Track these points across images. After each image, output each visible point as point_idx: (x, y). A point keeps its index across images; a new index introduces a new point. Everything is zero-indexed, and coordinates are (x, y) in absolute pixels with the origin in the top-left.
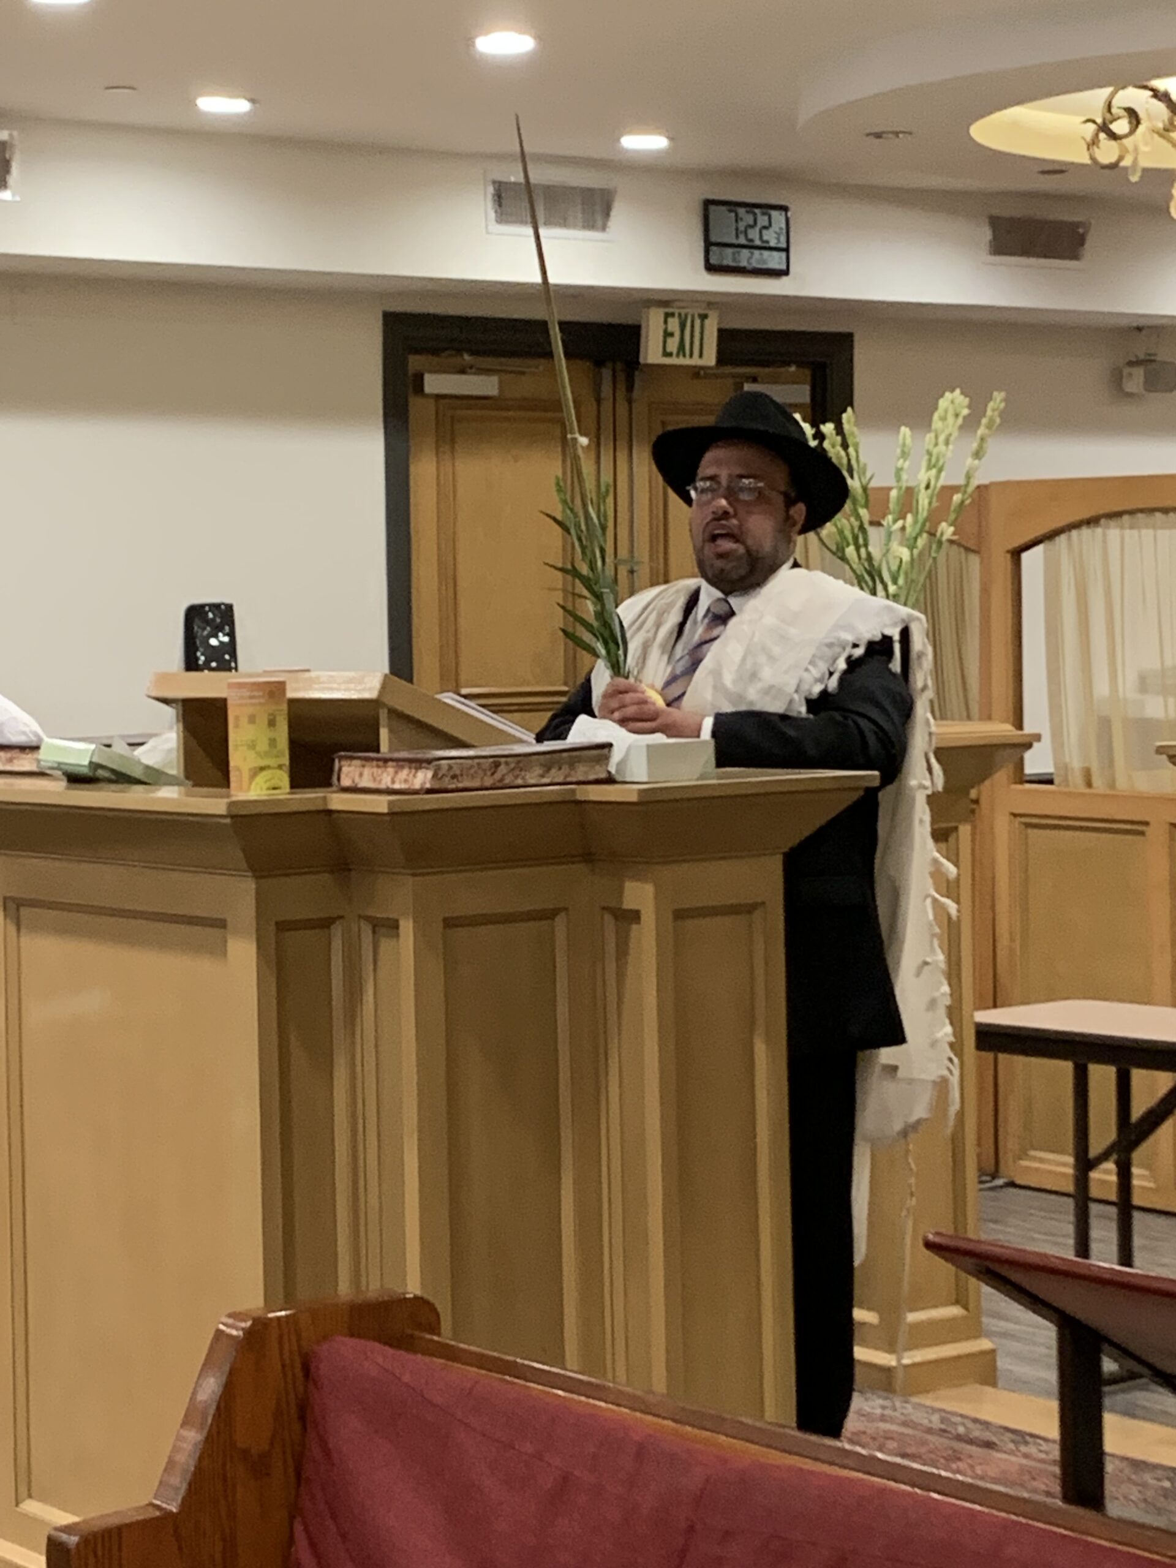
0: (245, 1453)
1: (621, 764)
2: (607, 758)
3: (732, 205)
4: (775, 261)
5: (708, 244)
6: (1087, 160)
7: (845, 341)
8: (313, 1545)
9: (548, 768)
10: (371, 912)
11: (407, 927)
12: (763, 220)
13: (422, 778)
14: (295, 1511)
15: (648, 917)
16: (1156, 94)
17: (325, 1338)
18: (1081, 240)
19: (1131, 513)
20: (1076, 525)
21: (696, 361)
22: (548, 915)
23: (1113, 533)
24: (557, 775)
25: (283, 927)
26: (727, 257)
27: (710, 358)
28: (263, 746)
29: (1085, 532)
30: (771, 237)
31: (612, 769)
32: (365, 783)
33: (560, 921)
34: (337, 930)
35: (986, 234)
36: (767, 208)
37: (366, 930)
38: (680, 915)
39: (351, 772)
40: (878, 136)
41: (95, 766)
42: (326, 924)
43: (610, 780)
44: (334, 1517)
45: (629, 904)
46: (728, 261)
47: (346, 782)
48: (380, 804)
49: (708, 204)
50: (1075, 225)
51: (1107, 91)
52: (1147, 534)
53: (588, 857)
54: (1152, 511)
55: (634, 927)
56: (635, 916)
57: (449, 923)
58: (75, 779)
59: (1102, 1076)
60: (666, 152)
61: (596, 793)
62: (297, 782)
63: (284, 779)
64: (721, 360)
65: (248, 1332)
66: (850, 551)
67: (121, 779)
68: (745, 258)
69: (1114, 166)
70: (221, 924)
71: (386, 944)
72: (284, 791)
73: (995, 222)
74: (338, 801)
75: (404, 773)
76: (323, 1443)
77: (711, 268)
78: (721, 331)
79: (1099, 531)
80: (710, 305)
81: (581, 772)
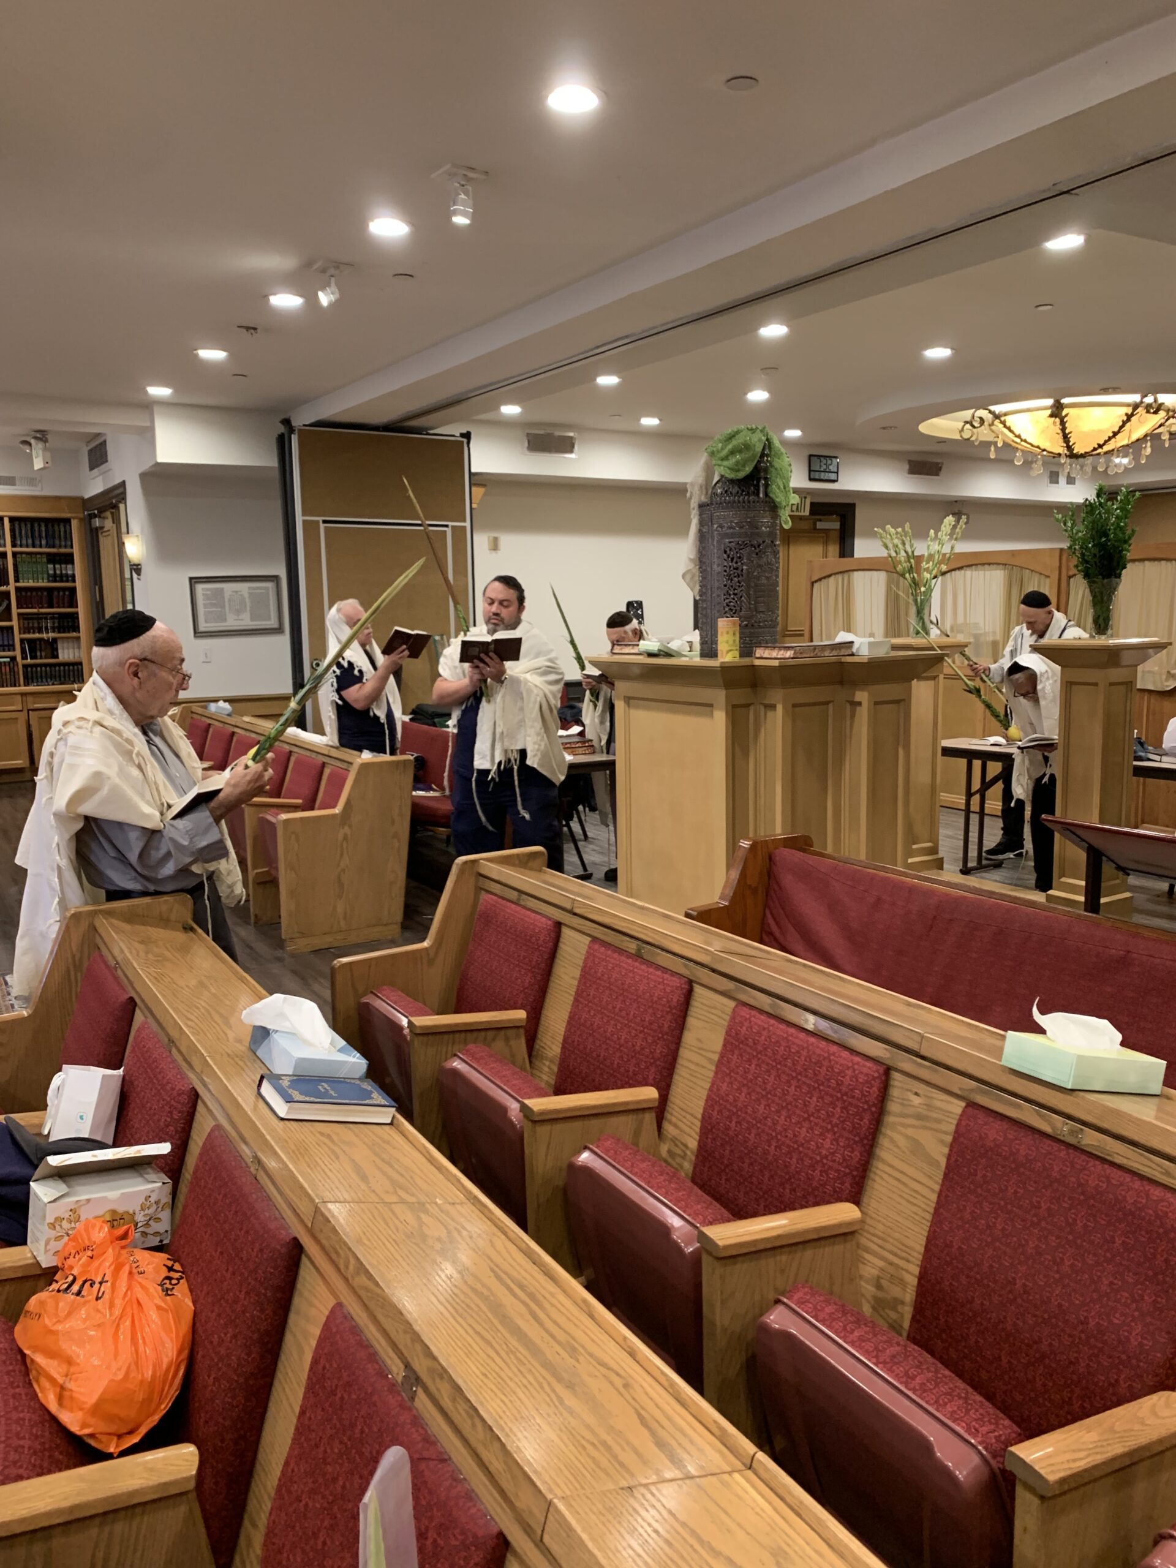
0: (750, 886)
1: (858, 649)
2: (851, 647)
3: (819, 456)
4: (833, 476)
5: (810, 471)
6: (959, 437)
7: (852, 506)
8: (774, 919)
9: (832, 650)
10: (766, 702)
11: (780, 708)
12: (829, 462)
13: (789, 654)
14: (766, 906)
15: (865, 704)
16: (990, 412)
17: (776, 848)
18: (940, 469)
19: (976, 565)
20: (954, 570)
21: (802, 514)
22: (827, 703)
23: (968, 573)
24: (835, 653)
25: (734, 706)
26: (817, 475)
27: (807, 513)
28: (731, 642)
29: (957, 572)
30: (833, 468)
31: (854, 650)
32: (766, 655)
33: (831, 705)
34: (752, 709)
35: (907, 467)
36: (831, 457)
37: (762, 708)
38: (876, 703)
39: (759, 652)
40: (884, 428)
41: (660, 650)
42: (748, 706)
43: (853, 655)
44: (783, 909)
45: (857, 698)
46: (817, 477)
47: (758, 655)
48: (776, 663)
49: (810, 456)
50: (938, 464)
51: (972, 411)
52: (981, 573)
53: (841, 683)
54: (983, 564)
55: (858, 708)
56: (860, 704)
57: (794, 706)
58: (651, 655)
59: (977, 764)
60: (800, 438)
61: (849, 659)
62: (741, 656)
63: (737, 654)
64: (812, 512)
65: (752, 846)
66: (907, 575)
67: (668, 654)
68: (823, 476)
69: (968, 439)
70: (711, 705)
71: (770, 714)
72: (737, 659)
73: (910, 462)
74: (757, 662)
75: (782, 652)
76: (778, 884)
77: (811, 479)
78: (812, 504)
79: (963, 572)
80: (808, 493)
81: (843, 652)
